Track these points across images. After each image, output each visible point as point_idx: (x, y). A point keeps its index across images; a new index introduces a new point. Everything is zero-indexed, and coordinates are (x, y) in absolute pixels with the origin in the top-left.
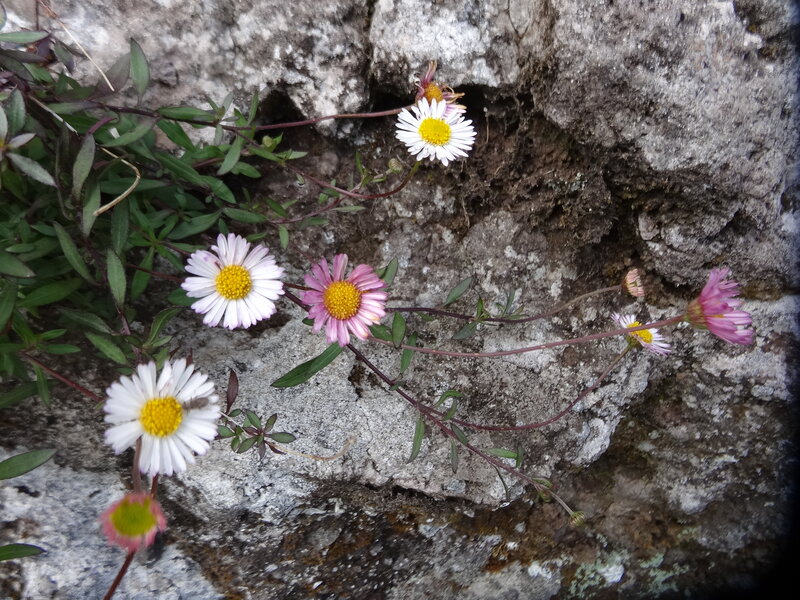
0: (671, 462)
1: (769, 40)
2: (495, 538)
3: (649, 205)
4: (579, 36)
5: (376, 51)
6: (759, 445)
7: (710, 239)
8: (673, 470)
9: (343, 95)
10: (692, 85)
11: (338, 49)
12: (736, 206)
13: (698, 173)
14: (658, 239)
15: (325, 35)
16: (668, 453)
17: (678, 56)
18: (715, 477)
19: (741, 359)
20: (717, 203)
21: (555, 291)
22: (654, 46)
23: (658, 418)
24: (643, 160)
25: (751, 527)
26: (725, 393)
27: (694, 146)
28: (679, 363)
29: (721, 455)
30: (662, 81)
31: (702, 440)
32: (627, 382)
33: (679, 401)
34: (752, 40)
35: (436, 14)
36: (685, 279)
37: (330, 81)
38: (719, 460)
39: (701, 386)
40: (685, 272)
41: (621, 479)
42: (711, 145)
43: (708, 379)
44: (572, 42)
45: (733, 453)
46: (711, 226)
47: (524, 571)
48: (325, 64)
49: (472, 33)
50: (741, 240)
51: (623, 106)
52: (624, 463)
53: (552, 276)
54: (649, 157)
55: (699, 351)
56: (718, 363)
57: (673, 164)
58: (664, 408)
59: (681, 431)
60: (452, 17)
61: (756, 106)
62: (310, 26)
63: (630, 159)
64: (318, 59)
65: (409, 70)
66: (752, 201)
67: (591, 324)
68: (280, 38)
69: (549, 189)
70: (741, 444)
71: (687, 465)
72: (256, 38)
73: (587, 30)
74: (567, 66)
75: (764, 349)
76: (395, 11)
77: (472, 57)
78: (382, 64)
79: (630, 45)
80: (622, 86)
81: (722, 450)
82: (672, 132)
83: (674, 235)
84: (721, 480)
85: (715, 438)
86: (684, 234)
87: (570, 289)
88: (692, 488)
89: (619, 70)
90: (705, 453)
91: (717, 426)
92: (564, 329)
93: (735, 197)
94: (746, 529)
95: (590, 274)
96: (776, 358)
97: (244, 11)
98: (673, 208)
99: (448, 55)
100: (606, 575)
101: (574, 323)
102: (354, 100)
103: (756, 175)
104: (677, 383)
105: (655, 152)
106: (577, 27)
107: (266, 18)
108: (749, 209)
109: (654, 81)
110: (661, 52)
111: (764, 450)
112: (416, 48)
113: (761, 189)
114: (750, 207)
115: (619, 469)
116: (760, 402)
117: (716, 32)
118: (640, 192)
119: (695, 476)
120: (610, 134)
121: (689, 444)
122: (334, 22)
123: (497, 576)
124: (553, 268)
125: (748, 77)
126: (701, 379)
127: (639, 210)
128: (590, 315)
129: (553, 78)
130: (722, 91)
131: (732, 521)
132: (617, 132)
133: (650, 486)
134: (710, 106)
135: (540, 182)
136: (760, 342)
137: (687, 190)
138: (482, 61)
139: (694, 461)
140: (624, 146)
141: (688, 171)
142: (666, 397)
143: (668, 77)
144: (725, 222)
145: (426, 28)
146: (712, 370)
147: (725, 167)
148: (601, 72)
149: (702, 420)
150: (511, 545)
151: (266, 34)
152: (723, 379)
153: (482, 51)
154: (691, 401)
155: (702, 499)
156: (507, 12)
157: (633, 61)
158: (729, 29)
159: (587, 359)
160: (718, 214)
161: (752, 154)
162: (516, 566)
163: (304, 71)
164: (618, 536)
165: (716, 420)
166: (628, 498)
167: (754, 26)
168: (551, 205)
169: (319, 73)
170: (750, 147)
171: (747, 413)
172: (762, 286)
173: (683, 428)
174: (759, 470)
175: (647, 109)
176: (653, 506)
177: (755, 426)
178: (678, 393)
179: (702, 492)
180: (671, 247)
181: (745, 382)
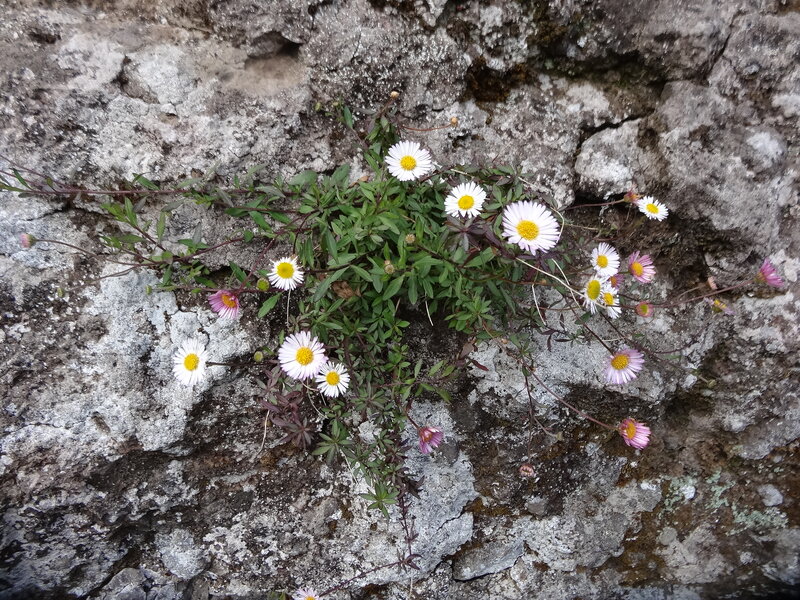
0: (724, 400)
1: (758, 174)
2: (623, 459)
3: (711, 247)
4: (681, 172)
5: (582, 177)
6: (772, 383)
7: (739, 265)
8: (725, 406)
9: (565, 197)
10: (730, 192)
11: (565, 176)
12: (751, 249)
13: (736, 231)
14: (715, 266)
15: (559, 169)
16: (721, 395)
17: (724, 180)
18: (750, 407)
19: (759, 330)
20: (744, 246)
21: (664, 295)
22: (713, 176)
23: (716, 370)
24: (712, 226)
25: (772, 440)
26: (752, 351)
27: (733, 219)
28: (726, 335)
29: (751, 391)
30: (717, 191)
31: (741, 382)
32: (704, 342)
33: (727, 359)
34: (750, 174)
35: (609, 161)
36: (729, 286)
37: (559, 191)
38: (751, 395)
39: (739, 347)
40: (729, 282)
41: (694, 418)
42: (740, 219)
43: (741, 343)
44: (678, 175)
45: (758, 388)
46: (741, 257)
47: (639, 487)
48: (557, 183)
49: (625, 170)
50: (753, 267)
51: (703, 202)
52: (694, 407)
53: (661, 287)
54: (715, 223)
55: (737, 327)
56: (747, 334)
57: (725, 227)
58: (719, 365)
59: (729, 378)
60: (617, 163)
61: (756, 202)
62: (553, 166)
63: (707, 225)
64: (555, 181)
65: (599, 186)
66: (758, 246)
67: (684, 311)
68: (541, 171)
69: (658, 243)
70: (762, 383)
71: (733, 400)
72: (529, 171)
73: (684, 169)
74: (676, 184)
75: (770, 325)
76: (590, 160)
77: (627, 180)
78: (586, 183)
79: (703, 175)
80: (702, 193)
81: (752, 388)
82: (724, 213)
83: (724, 262)
84: (753, 408)
85: (748, 380)
86: (729, 262)
87: (671, 295)
88: (736, 416)
89: (700, 186)
90: (743, 390)
91: (749, 373)
92: (671, 314)
93: (750, 244)
94: (769, 442)
95: (681, 286)
96: (776, 330)
97: (524, 159)
98: (724, 249)
99: (616, 180)
100: (685, 493)
101: (675, 310)
102: (570, 199)
103: (759, 234)
104: (726, 347)
105: (718, 223)
106: (680, 168)
107: (535, 163)
108: (757, 250)
109: (715, 190)
110: (717, 179)
111: (774, 386)
112: (602, 176)
113: (762, 240)
114: (758, 249)
115: (691, 411)
116: (771, 355)
117: (735, 170)
118: (708, 241)
119: (738, 408)
120: (697, 214)
121: (734, 385)
122: (562, 164)
123: (624, 490)
124: (662, 283)
125: (751, 190)
126: (739, 344)
127: (707, 250)
128: (683, 307)
129: (669, 190)
130: (742, 196)
131: (760, 438)
132: (700, 213)
133: (712, 419)
134: (737, 202)
135: (654, 238)
136: (766, 321)
137: (732, 239)
138: (630, 182)
139: (737, 397)
140: (702, 219)
141: (732, 230)
142: (719, 358)
143: (720, 189)
144: (747, 256)
145: (605, 167)
146: (744, 337)
147: (747, 229)
148: (693, 187)
149: (740, 370)
150: (634, 464)
151: (535, 170)
152: (751, 342)
153: (630, 177)
154: (734, 357)
155: (744, 421)
156: (638, 160)
157: (706, 182)
158: (740, 169)
159: (685, 329)
160: (744, 252)
161: (756, 224)
162: (634, 483)
163: (549, 186)
164: (691, 463)
165: (747, 369)
166: (698, 430)
167: (750, 167)
168: (659, 251)
169: (555, 187)
170: (756, 221)
171: (764, 364)
172: (765, 290)
173: (730, 376)
174: (773, 399)
175: (713, 203)
176: (714, 435)
177: (769, 371)
178: (727, 353)
179: (743, 418)
180: (722, 269)
181: (762, 343)
